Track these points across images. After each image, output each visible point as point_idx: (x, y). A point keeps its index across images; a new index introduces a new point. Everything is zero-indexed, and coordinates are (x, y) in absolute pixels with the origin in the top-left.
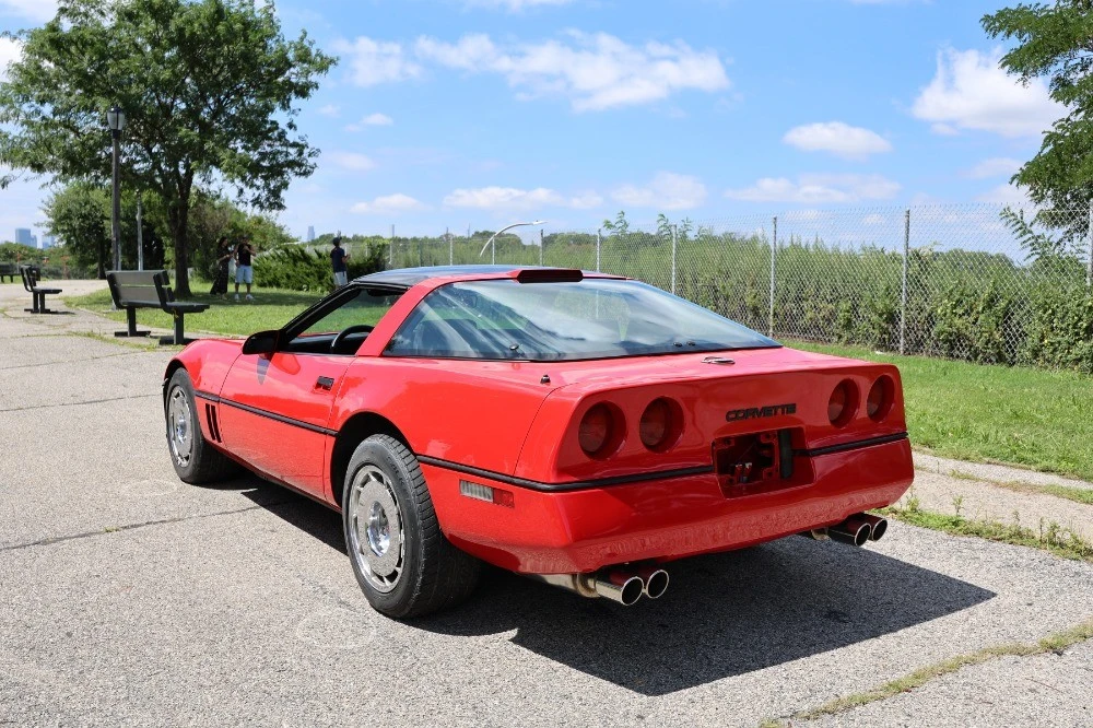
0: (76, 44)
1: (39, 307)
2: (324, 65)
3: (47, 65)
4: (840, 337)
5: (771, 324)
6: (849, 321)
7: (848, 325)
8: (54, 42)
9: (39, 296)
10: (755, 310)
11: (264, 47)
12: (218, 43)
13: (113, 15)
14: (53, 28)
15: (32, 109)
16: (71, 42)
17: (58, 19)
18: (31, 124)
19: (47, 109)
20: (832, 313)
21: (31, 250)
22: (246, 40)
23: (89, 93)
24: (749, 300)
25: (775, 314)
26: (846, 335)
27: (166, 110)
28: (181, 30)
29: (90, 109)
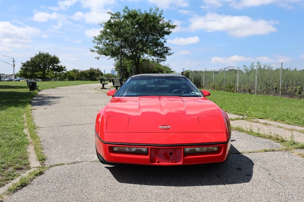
0: (114, 25)
1: (103, 88)
2: (173, 27)
3: (108, 30)
4: (298, 96)
5: (280, 93)
6: (300, 92)
7: (300, 93)
8: (109, 25)
9: (103, 85)
10: (276, 89)
11: (159, 24)
12: (146, 23)
13: (123, 18)
14: (109, 22)
15: (104, 41)
16: (113, 25)
17: (110, 19)
18: (104, 44)
19: (107, 41)
20: (296, 90)
21: (113, 75)
22: (154, 22)
23: (117, 37)
24: (274, 86)
25: (281, 90)
26: (299, 96)
27: (135, 40)
28: (138, 21)
29: (117, 40)
